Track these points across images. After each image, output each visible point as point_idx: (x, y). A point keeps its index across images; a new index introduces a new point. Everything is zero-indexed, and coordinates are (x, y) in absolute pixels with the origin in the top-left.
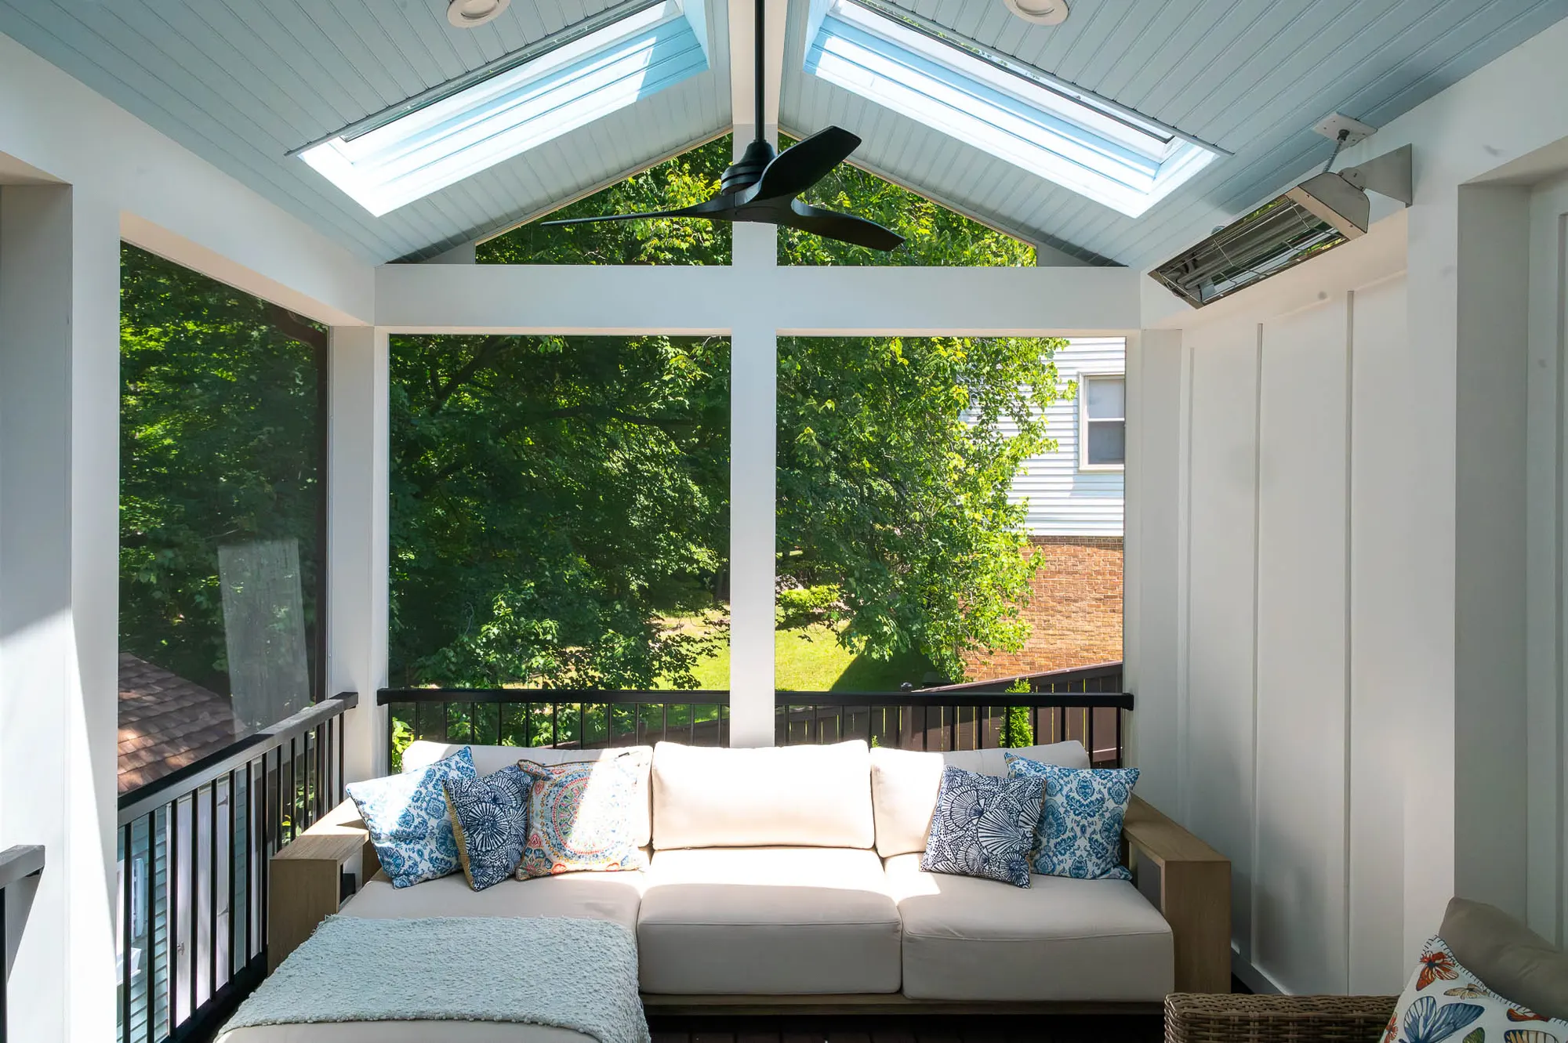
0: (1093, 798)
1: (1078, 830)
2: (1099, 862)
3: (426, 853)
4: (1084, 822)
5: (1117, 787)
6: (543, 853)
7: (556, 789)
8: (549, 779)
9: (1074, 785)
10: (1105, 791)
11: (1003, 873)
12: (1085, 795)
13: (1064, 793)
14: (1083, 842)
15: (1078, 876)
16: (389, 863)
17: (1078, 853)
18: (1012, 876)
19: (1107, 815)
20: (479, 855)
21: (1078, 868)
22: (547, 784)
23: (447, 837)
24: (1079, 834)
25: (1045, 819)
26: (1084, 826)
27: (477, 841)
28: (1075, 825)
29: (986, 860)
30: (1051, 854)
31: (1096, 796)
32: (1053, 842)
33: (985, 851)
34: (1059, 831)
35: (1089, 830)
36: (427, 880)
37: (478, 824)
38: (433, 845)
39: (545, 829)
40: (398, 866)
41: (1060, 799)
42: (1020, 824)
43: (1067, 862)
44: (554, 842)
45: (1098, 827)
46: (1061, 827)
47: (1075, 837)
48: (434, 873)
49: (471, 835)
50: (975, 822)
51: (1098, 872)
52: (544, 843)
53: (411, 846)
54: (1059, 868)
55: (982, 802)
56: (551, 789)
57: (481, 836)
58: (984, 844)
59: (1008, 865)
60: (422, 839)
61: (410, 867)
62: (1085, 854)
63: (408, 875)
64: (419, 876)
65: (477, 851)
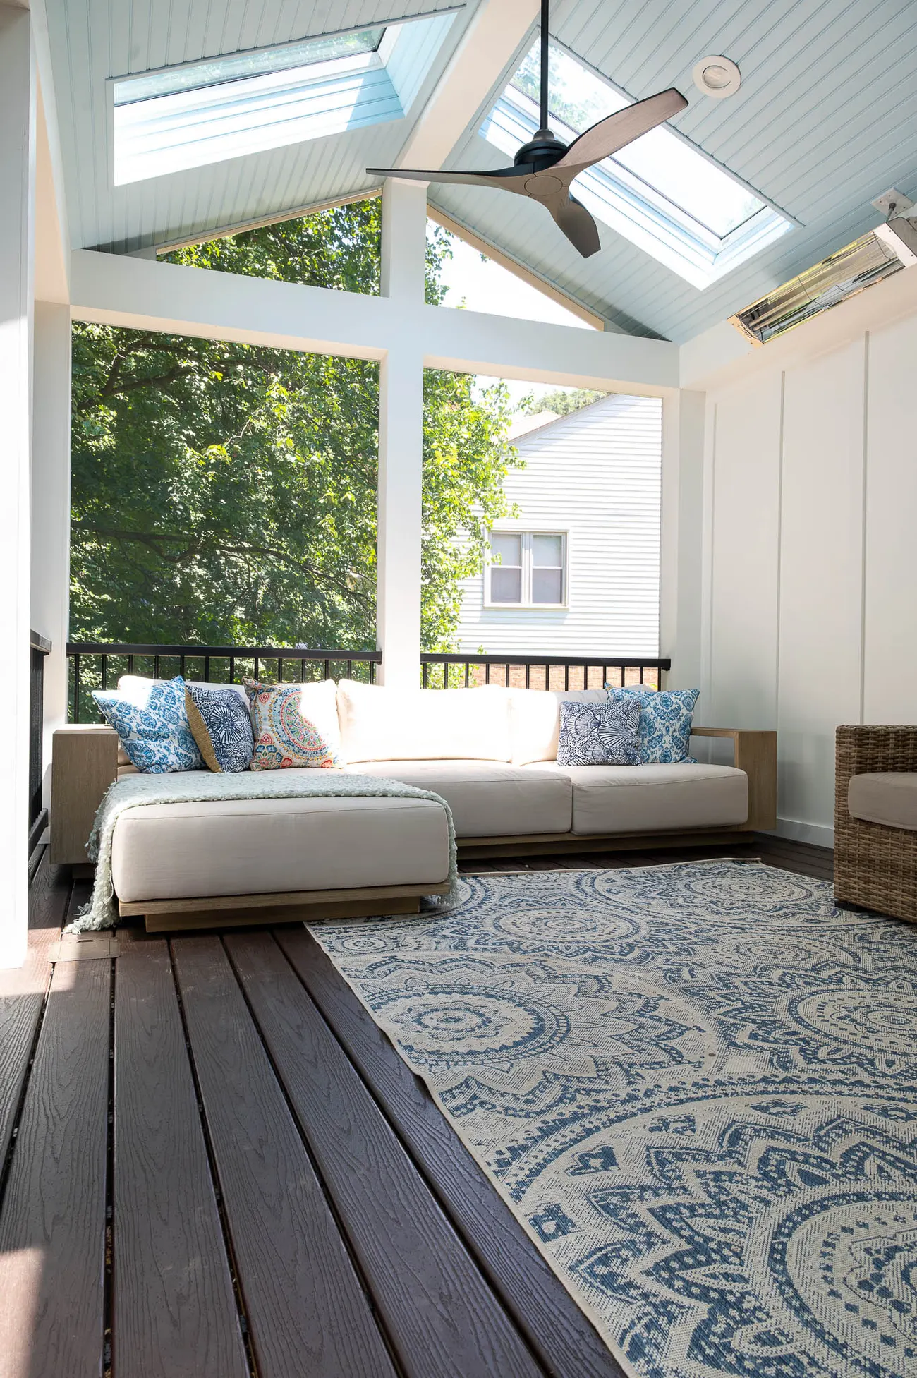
0: (673, 708)
1: (664, 730)
2: (679, 751)
3: (172, 748)
4: (667, 724)
5: (687, 700)
6: (275, 748)
7: (281, 697)
8: (273, 690)
9: (658, 700)
10: (680, 703)
11: (623, 758)
12: (667, 706)
13: (652, 705)
14: (667, 738)
15: (665, 762)
16: (140, 757)
17: (665, 746)
18: (629, 759)
19: (683, 718)
20: (223, 747)
21: (665, 756)
22: (272, 695)
23: (189, 737)
24: (664, 732)
25: (643, 725)
26: (667, 727)
27: (221, 735)
28: (661, 726)
29: (609, 752)
30: (645, 748)
31: (675, 706)
32: (646, 740)
33: (607, 746)
34: (650, 732)
35: (671, 730)
36: (175, 771)
37: (220, 723)
38: (176, 743)
39: (274, 729)
40: (149, 758)
41: (649, 710)
42: (628, 726)
43: (658, 753)
44: (284, 739)
45: (677, 727)
46: (652, 729)
47: (662, 735)
48: (180, 766)
49: (215, 732)
50: (596, 730)
51: (678, 758)
52: (275, 740)
53: (158, 743)
54: (652, 757)
55: (598, 717)
56: (278, 697)
57: (224, 732)
58: (605, 742)
59: (626, 752)
60: (166, 738)
61: (161, 759)
62: (669, 746)
63: (160, 764)
64: (170, 766)
65: (221, 743)
